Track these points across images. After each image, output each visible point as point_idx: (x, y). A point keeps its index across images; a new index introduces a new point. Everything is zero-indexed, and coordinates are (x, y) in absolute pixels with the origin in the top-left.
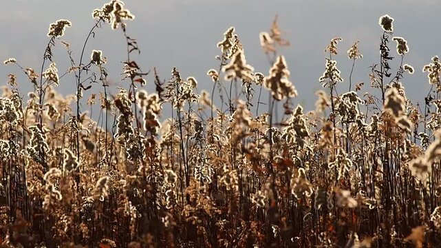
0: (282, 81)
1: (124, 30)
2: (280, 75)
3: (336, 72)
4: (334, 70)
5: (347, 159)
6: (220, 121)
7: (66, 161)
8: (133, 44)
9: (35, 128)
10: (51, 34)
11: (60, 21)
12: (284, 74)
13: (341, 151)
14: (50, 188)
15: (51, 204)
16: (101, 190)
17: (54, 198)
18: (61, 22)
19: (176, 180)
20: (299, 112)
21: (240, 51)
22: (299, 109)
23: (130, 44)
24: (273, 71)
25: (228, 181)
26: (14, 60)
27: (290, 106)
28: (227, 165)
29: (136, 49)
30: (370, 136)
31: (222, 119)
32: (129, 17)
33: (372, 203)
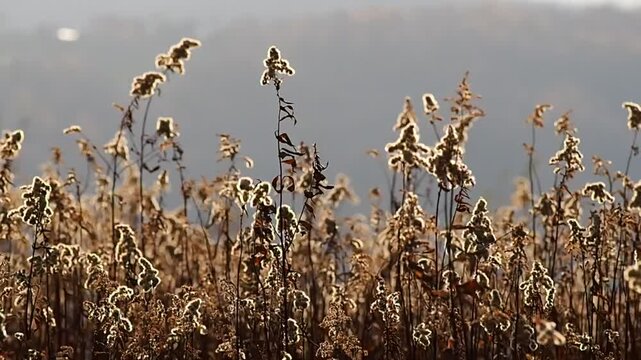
0: (453, 162)
1: (278, 88)
2: (449, 153)
3: (577, 156)
4: (574, 152)
5: (546, 277)
6: (376, 222)
7: (142, 276)
8: (287, 109)
9: (126, 228)
10: (136, 92)
11: (149, 73)
12: (456, 152)
13: (537, 265)
14: (116, 314)
15: (118, 339)
16: (191, 318)
17: (121, 329)
18: (151, 75)
19: (308, 305)
20: (481, 207)
21: (412, 123)
22: (482, 203)
23: (282, 108)
24: (440, 147)
25: (383, 307)
26: (78, 128)
27: (465, 200)
28: (382, 283)
29: (291, 117)
30: (589, 245)
31: (378, 219)
32: (287, 70)
33: (584, 341)
